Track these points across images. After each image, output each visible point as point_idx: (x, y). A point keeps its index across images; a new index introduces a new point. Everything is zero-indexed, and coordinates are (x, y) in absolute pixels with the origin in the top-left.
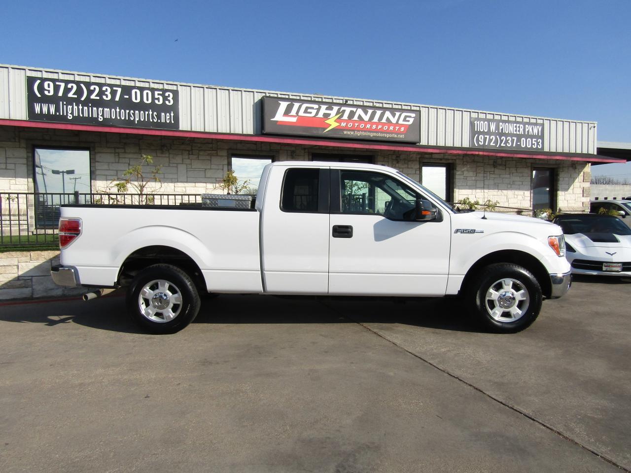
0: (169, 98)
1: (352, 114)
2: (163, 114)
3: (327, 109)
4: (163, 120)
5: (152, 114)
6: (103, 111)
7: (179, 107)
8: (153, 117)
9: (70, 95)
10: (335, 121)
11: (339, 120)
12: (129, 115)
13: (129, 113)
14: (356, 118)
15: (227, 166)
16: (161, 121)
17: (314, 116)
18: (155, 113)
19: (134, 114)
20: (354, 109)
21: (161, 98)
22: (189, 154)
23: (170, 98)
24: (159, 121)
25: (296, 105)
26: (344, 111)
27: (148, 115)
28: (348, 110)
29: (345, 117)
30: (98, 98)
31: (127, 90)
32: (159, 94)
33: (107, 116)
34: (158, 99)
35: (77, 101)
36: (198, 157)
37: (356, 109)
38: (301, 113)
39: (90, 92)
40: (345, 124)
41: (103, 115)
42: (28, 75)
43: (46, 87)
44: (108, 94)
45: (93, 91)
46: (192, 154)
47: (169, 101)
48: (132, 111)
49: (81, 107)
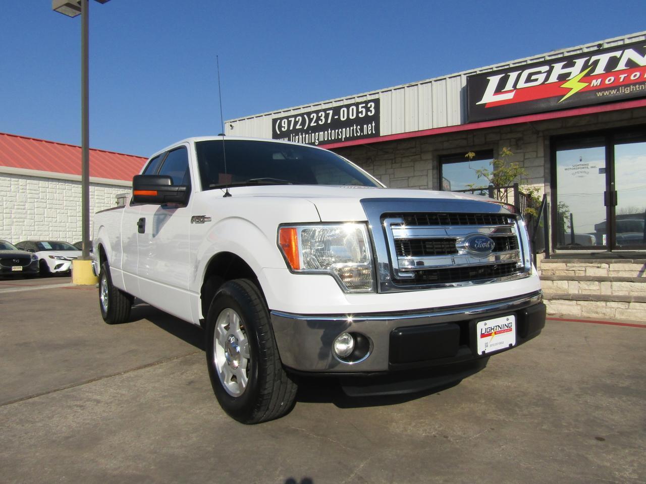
0: (370, 109)
1: (613, 62)
2: (365, 126)
3: (564, 67)
4: (365, 133)
5: (356, 129)
6: (319, 135)
7: (381, 115)
8: (357, 132)
9: (298, 127)
10: (581, 81)
11: (587, 78)
12: (338, 134)
13: (338, 132)
14: (621, 66)
15: (431, 170)
16: (363, 134)
17: (543, 83)
18: (359, 127)
19: (342, 132)
20: (617, 54)
21: (364, 110)
22: (392, 163)
23: (372, 109)
24: (362, 134)
25: (513, 76)
26: (596, 63)
27: (353, 130)
28: (604, 59)
29: (600, 69)
30: (315, 124)
31: (337, 110)
32: (362, 107)
33: (321, 139)
34: (362, 112)
35: (302, 131)
36: (401, 165)
37: (621, 52)
38: (521, 84)
39: (310, 120)
40: (599, 80)
41: (318, 139)
42: (273, 118)
43: (283, 125)
44: (323, 118)
45: (313, 119)
46: (395, 163)
47: (371, 111)
48: (340, 130)
49: (304, 136)
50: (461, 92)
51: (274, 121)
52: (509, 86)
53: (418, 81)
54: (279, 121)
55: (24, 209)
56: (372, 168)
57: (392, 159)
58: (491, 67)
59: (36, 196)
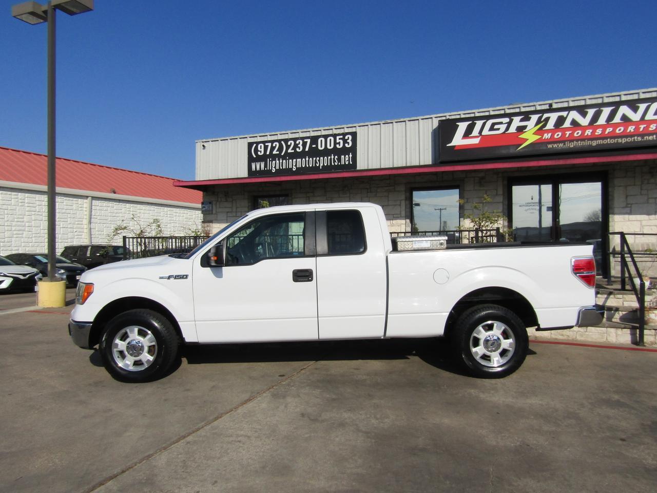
1: (561, 120)
2: (343, 157)
3: (522, 120)
4: (343, 163)
5: (334, 158)
6: (296, 161)
7: (357, 148)
8: (334, 161)
9: (275, 152)
10: (535, 133)
11: (540, 131)
12: (316, 162)
13: (316, 160)
14: (567, 124)
15: (404, 201)
16: (341, 163)
17: (504, 133)
18: (336, 157)
19: (319, 161)
20: (564, 114)
21: (341, 142)
22: (368, 192)
23: (349, 141)
24: (339, 164)
26: (547, 119)
27: (331, 159)
28: (554, 117)
30: (293, 151)
31: (314, 140)
32: (340, 139)
33: (299, 165)
34: (339, 143)
35: (279, 156)
36: (376, 195)
37: (567, 112)
38: (486, 132)
39: (288, 147)
40: (550, 134)
41: (296, 166)
42: (249, 142)
43: (259, 149)
44: (300, 146)
45: (290, 145)
46: (371, 192)
47: (348, 143)
48: (318, 158)
49: (281, 161)
50: (432, 133)
51: (250, 145)
52: (476, 132)
53: (394, 119)
54: (255, 145)
55: (23, 222)
56: (348, 195)
57: (367, 189)
58: (459, 113)
59: (34, 209)
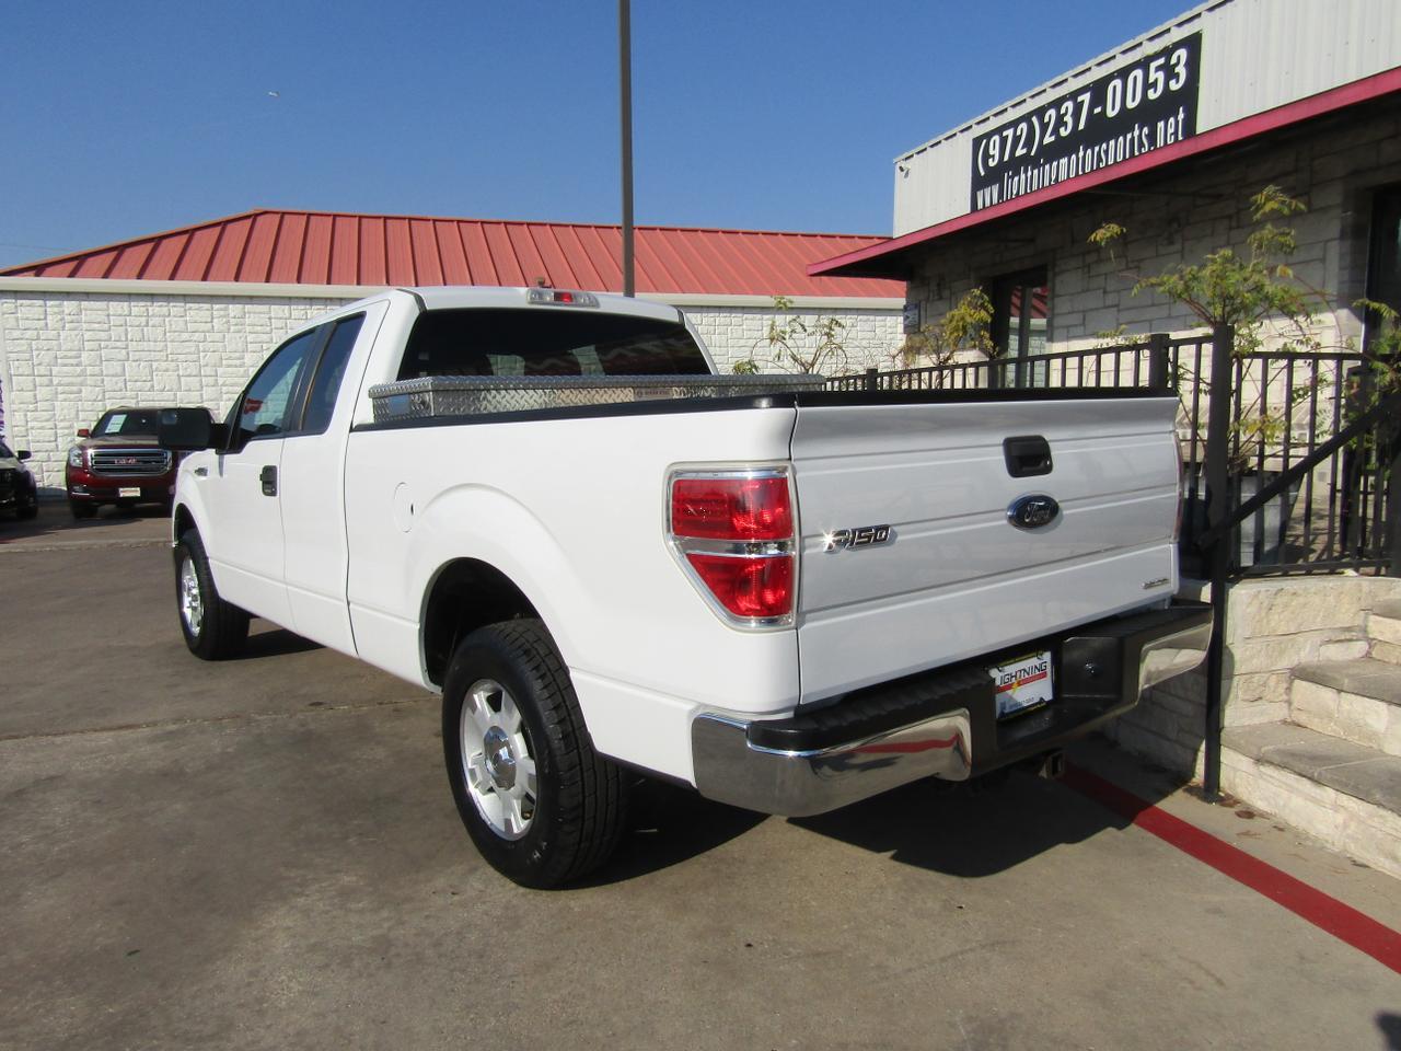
0: (1177, 70)
2: (1161, 124)
5: (1140, 136)
6: (1058, 166)
7: (1201, 83)
8: (1141, 145)
9: (1019, 151)
12: (1099, 160)
13: (1099, 153)
15: (1338, 243)
16: (1156, 146)
19: (1106, 152)
21: (1161, 76)
22: (1231, 228)
24: (1152, 147)
27: (1132, 139)
30: (1053, 138)
31: (1099, 90)
32: (1158, 69)
33: (1063, 176)
34: (1154, 85)
35: (1028, 161)
39: (1044, 129)
41: (1057, 177)
42: (976, 135)
43: (991, 152)
44: (1068, 119)
45: (1049, 123)
46: (1238, 227)
47: (1177, 76)
48: (1104, 146)
49: (1029, 173)
51: (977, 143)
54: (985, 141)
56: (1177, 247)
57: (1230, 217)
